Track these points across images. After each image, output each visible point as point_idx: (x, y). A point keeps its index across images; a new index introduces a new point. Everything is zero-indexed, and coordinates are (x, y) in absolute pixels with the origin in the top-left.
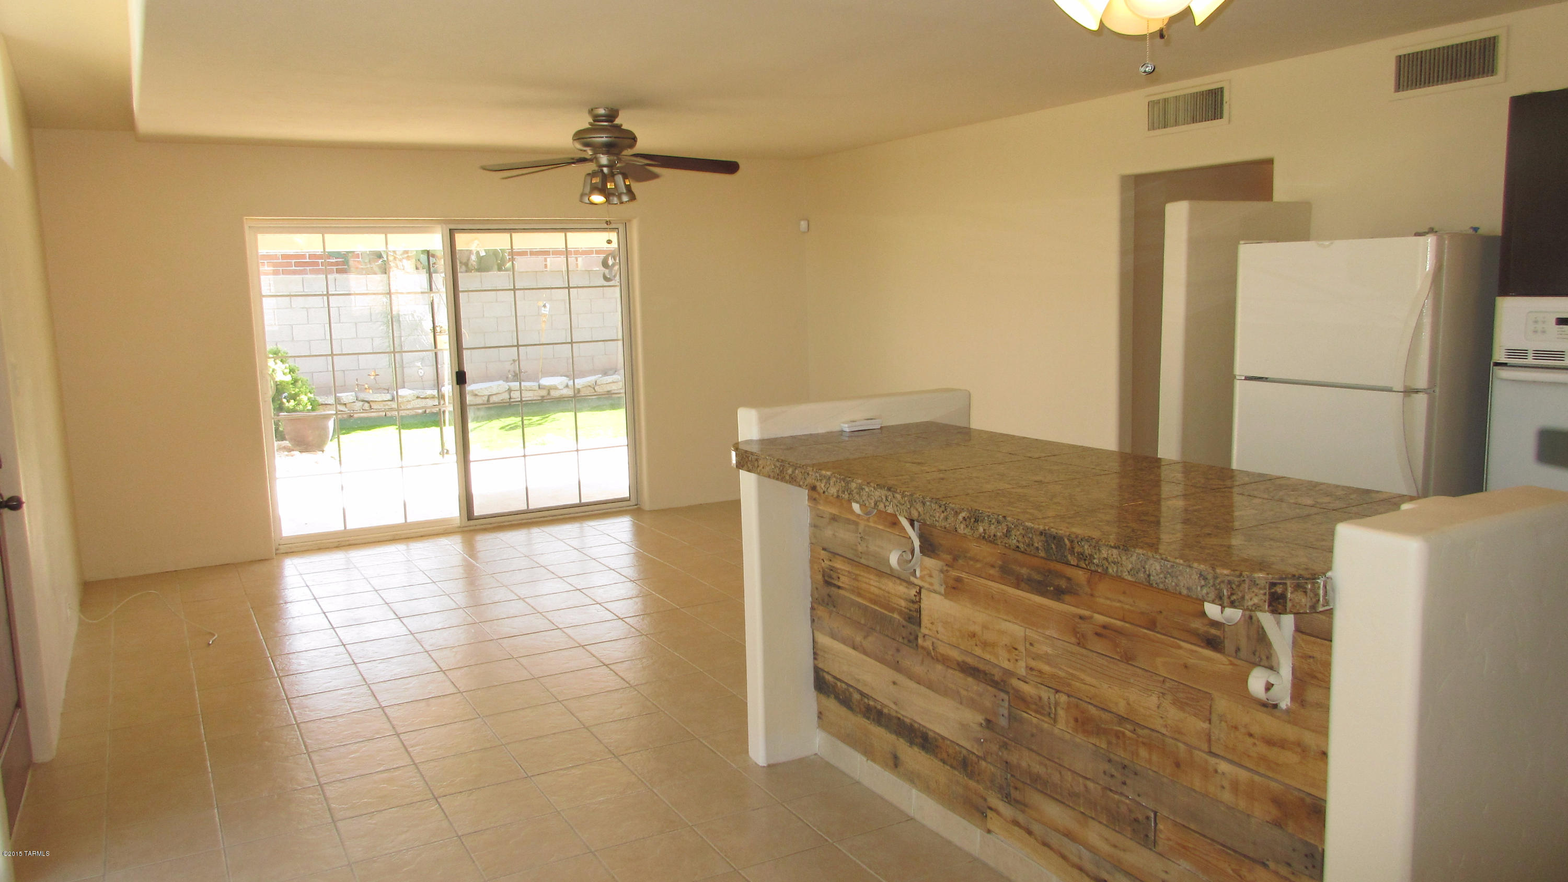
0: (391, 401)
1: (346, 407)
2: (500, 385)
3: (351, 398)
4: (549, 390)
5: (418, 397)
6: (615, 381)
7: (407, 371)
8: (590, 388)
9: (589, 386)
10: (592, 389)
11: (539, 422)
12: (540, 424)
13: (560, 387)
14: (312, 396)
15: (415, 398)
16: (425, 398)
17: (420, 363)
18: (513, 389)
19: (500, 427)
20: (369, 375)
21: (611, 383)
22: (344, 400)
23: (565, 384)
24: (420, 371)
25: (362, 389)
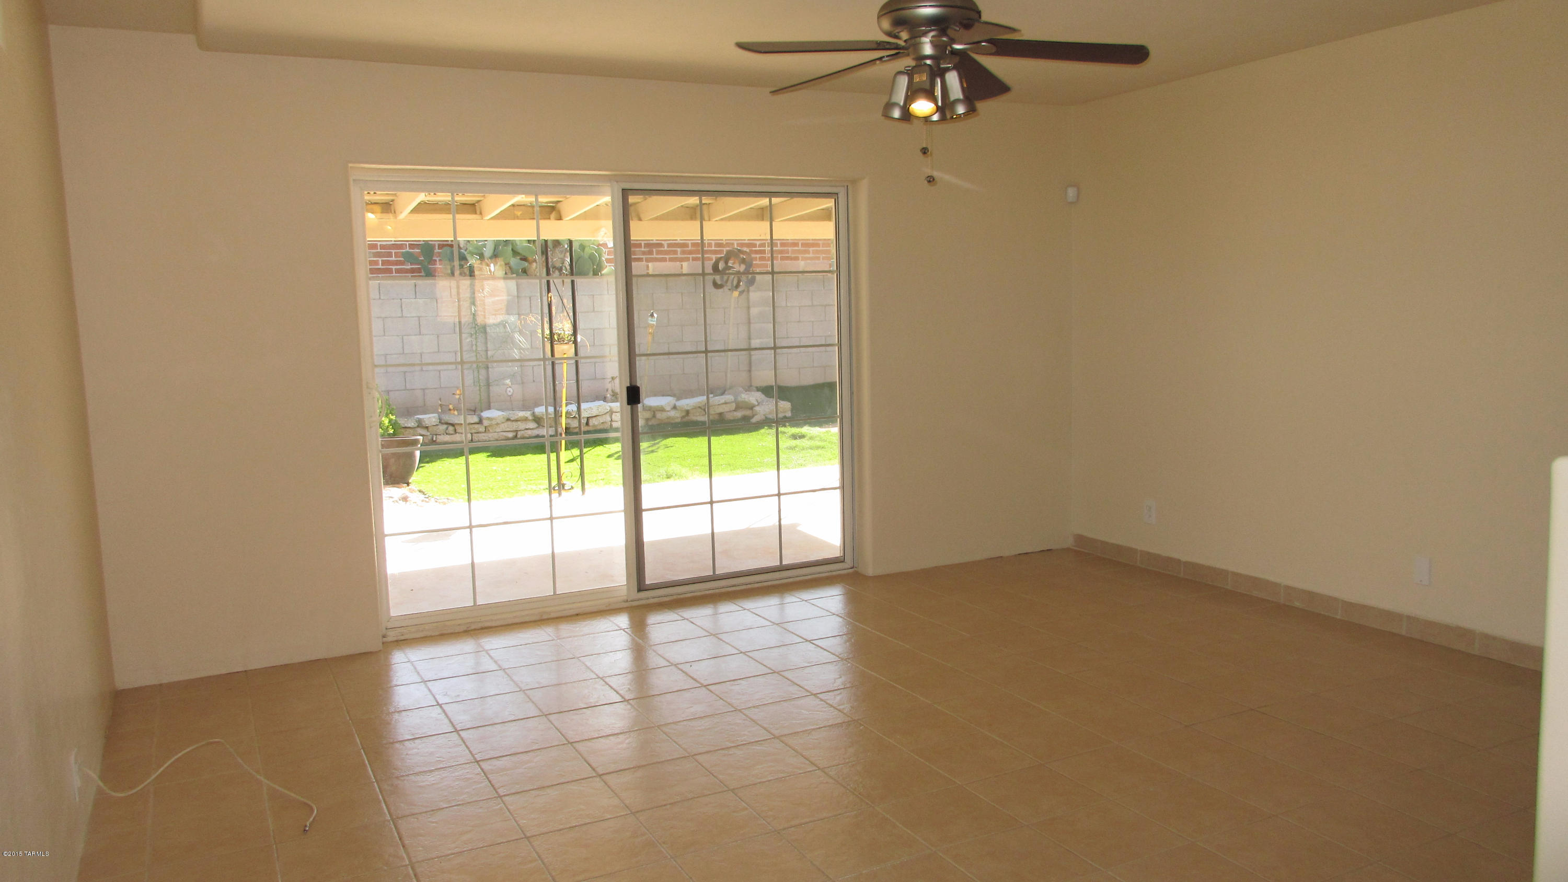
0: (478, 423)
1: (428, 430)
2: (599, 406)
3: (434, 420)
4: (654, 412)
5: (508, 420)
6: (728, 401)
7: (494, 389)
8: (700, 410)
9: (700, 407)
10: (702, 411)
11: (650, 449)
12: (653, 451)
13: (668, 408)
14: (393, 417)
15: (504, 421)
16: (517, 421)
17: (509, 380)
18: (614, 410)
19: (607, 456)
20: (454, 394)
21: (723, 404)
22: (427, 423)
23: (672, 405)
24: (509, 389)
25: (445, 409)
